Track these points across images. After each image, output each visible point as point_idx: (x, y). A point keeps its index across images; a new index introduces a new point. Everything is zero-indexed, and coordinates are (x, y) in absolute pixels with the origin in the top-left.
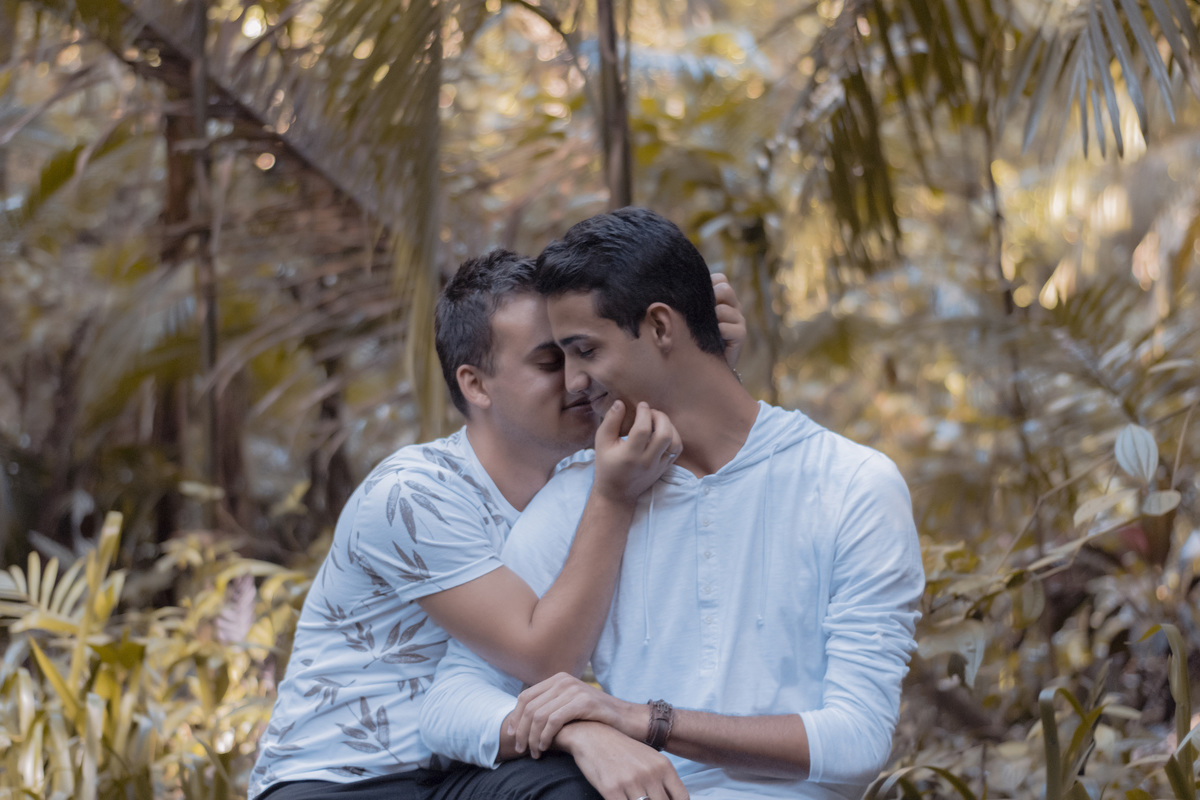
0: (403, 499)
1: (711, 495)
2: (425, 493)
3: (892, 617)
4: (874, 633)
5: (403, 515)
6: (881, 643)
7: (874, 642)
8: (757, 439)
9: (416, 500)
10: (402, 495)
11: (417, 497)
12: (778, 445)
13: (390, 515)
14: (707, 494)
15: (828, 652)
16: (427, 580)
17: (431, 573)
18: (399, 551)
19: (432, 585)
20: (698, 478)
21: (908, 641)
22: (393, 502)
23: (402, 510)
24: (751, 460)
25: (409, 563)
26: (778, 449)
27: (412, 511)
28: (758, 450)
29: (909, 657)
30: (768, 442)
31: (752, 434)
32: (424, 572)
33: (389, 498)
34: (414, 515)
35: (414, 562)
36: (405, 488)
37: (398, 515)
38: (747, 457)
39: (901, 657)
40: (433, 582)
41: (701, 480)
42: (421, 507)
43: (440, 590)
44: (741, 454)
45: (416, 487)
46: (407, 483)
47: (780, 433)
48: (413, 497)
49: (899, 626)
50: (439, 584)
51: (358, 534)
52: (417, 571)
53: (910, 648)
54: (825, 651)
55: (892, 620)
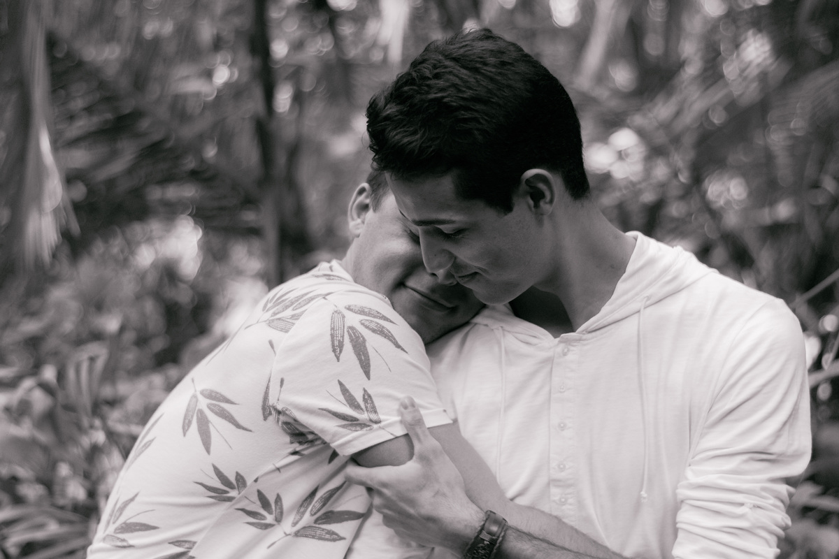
0: (351, 328)
1: (570, 357)
2: (375, 317)
3: (764, 489)
4: (742, 504)
5: (354, 347)
6: (750, 516)
7: (741, 517)
8: (626, 292)
9: (367, 327)
10: (348, 324)
11: (367, 323)
12: (648, 298)
13: (337, 349)
14: (565, 354)
15: (678, 525)
16: (375, 426)
17: (382, 417)
18: (344, 391)
19: (381, 432)
20: (555, 337)
21: (782, 517)
22: (339, 332)
23: (352, 341)
24: (617, 316)
25: (356, 406)
26: (649, 302)
27: (364, 341)
28: (625, 303)
29: (781, 533)
30: (637, 294)
31: (621, 286)
32: (374, 417)
33: (332, 329)
34: (367, 345)
35: (362, 405)
36: (348, 314)
37: (348, 346)
38: (612, 312)
39: (771, 533)
40: (383, 428)
41: (558, 339)
42: (373, 334)
43: (392, 437)
44: (606, 309)
45: (362, 312)
46: (349, 308)
47: (650, 284)
48: (363, 324)
49: (772, 501)
50: (390, 429)
51: (282, 381)
52: (363, 416)
53: (784, 524)
54: (675, 523)
55: (764, 494)
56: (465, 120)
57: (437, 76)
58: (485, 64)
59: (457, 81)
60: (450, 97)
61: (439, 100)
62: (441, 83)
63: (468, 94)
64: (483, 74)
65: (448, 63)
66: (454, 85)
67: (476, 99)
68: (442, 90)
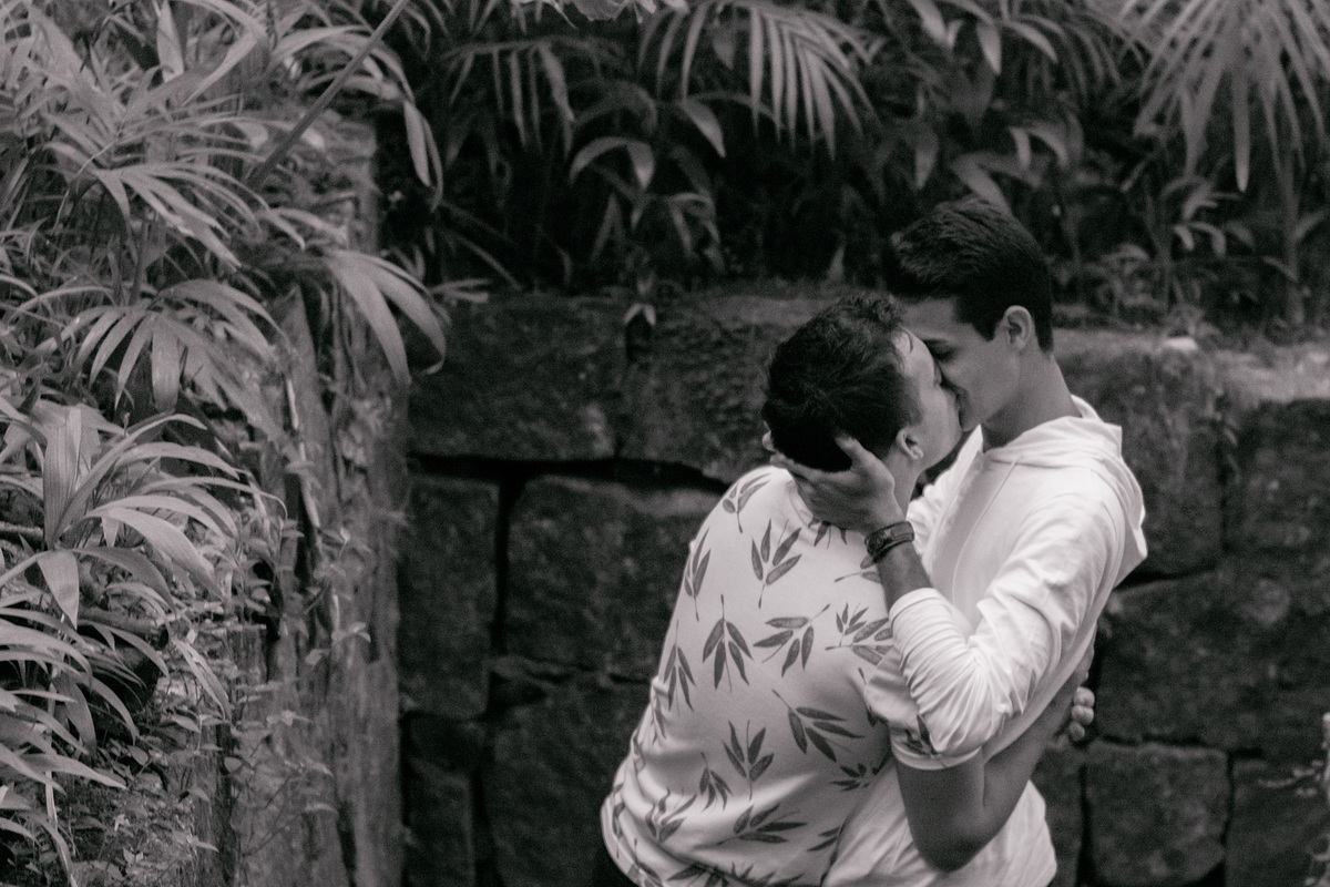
56: (969, 257)
57: (947, 223)
58: (987, 218)
59: (963, 227)
60: (957, 239)
61: (948, 240)
62: (950, 228)
63: (972, 238)
64: (986, 226)
65: (958, 215)
66: (962, 231)
67: (978, 243)
68: (949, 232)
